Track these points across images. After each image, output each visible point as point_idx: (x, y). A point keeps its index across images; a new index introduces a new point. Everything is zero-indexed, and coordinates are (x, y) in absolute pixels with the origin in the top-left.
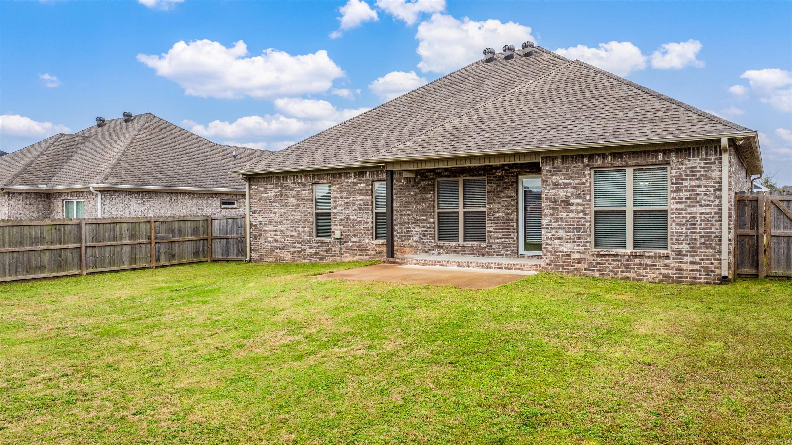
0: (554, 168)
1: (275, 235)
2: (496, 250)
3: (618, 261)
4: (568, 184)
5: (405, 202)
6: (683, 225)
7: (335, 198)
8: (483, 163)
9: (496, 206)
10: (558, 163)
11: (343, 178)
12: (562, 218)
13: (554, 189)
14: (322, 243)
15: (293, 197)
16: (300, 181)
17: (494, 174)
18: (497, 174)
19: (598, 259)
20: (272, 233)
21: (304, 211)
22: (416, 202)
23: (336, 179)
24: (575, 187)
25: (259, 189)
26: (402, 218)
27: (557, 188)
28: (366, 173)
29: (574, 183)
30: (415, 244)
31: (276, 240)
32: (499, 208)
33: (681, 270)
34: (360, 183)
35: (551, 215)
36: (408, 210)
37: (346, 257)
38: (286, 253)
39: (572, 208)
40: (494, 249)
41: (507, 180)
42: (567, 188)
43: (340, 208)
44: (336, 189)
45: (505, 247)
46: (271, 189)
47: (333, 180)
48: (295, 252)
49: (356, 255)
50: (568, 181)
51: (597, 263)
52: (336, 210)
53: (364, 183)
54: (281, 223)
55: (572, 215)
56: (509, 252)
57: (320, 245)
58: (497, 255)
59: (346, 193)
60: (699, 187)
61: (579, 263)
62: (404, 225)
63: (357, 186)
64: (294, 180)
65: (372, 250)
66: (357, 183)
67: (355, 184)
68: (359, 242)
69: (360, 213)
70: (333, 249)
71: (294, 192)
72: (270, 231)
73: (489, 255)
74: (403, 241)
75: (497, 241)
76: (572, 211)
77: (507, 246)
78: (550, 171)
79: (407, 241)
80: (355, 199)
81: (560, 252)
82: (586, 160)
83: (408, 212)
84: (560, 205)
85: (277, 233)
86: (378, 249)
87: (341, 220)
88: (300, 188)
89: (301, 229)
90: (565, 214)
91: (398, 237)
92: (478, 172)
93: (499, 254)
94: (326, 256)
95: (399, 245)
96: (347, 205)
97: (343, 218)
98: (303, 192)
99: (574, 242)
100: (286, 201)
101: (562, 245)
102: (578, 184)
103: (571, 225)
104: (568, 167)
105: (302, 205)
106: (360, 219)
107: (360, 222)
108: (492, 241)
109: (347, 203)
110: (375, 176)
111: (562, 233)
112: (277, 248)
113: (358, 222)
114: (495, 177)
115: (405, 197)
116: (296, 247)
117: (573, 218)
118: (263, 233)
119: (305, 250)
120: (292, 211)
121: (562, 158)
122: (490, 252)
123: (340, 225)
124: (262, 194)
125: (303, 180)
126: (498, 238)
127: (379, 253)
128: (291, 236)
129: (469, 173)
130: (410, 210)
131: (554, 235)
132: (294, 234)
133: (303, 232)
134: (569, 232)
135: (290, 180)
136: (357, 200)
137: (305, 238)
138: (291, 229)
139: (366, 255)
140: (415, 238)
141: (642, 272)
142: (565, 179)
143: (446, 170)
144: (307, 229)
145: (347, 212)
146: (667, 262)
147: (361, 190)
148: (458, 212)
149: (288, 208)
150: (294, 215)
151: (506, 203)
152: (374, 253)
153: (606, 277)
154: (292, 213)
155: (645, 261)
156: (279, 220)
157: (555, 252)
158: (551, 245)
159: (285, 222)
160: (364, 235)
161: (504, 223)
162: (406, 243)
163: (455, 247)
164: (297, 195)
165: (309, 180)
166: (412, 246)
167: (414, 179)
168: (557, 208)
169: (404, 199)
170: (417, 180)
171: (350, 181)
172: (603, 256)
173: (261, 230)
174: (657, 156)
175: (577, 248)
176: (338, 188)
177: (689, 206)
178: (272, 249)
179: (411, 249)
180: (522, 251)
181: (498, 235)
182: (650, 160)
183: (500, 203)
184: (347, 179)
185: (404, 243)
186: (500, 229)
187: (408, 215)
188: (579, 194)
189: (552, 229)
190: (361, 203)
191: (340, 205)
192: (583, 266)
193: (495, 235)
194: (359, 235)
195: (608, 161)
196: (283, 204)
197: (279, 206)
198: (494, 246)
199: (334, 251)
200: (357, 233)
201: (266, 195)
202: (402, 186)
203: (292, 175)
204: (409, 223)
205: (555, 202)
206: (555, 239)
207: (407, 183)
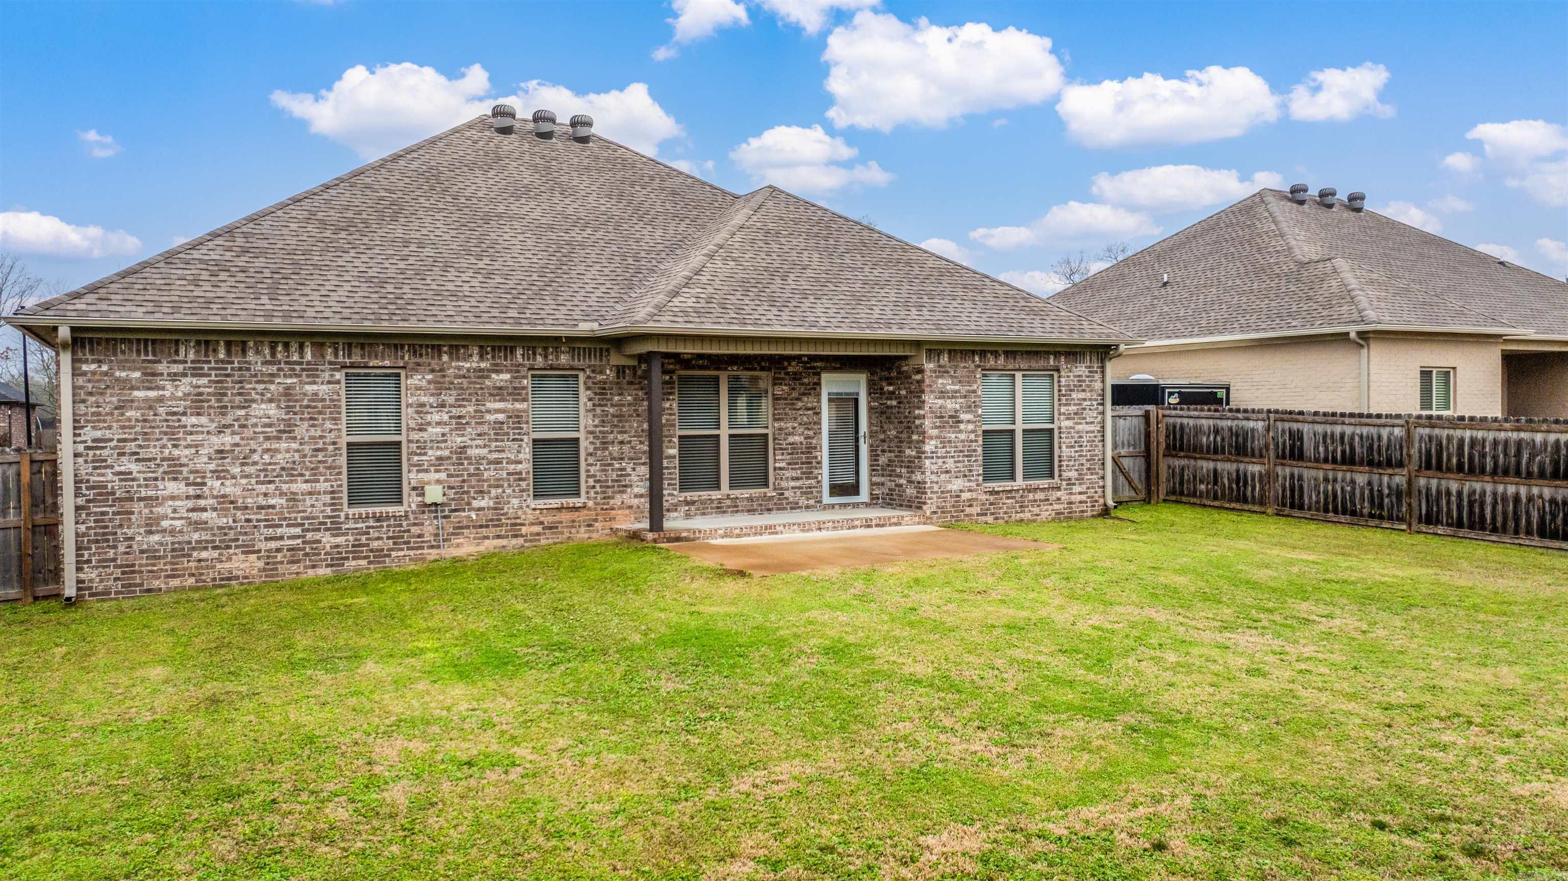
0: (940, 366)
1: (193, 510)
2: (791, 499)
3: (1012, 498)
4: (956, 392)
5: (613, 416)
6: (1072, 447)
7: (423, 405)
8: (766, 351)
9: (789, 425)
10: (945, 359)
11: (445, 358)
12: (950, 442)
13: (940, 398)
14: (378, 520)
15: (271, 401)
16: (296, 357)
17: (785, 368)
18: (790, 369)
19: (992, 498)
20: (178, 503)
21: (311, 438)
22: (638, 415)
23: (424, 359)
24: (965, 397)
25: (117, 374)
26: (607, 449)
27: (944, 397)
28: (512, 350)
29: (964, 389)
30: (635, 502)
31: (198, 526)
32: (794, 428)
33: (1071, 503)
34: (498, 372)
35: (937, 437)
36: (620, 432)
37: (458, 545)
38: (242, 557)
39: (962, 426)
40: (787, 498)
41: (806, 380)
42: (955, 397)
43: (438, 430)
44: (424, 383)
45: (805, 493)
46: (174, 377)
47: (413, 360)
48: (278, 550)
49: (487, 538)
50: (957, 388)
51: (991, 504)
52: (424, 434)
53: (508, 371)
54: (220, 474)
55: (962, 436)
56: (812, 502)
57: (371, 523)
58: (792, 508)
59: (454, 392)
60: (1085, 400)
61: (970, 506)
62: (610, 465)
63: (488, 377)
64: (273, 354)
65: (532, 524)
66: (488, 371)
67: (482, 374)
68: (496, 509)
69: (497, 440)
70: (415, 530)
71: (272, 387)
72: (173, 498)
73: (778, 509)
74: (609, 498)
75: (793, 484)
76: (960, 431)
77: (807, 492)
78: (935, 372)
79: (618, 496)
80: (483, 408)
81: (948, 492)
82: (977, 358)
83: (620, 437)
84: (948, 422)
85: (202, 503)
86: (548, 519)
87: (440, 458)
88: (297, 376)
89: (300, 486)
90: (953, 436)
91: (598, 489)
92: (759, 364)
93: (795, 506)
94: (390, 550)
95: (599, 507)
96: (460, 424)
97: (446, 453)
98: (309, 388)
99: (965, 476)
100: (242, 412)
101: (950, 482)
102: (968, 391)
103: (961, 451)
104: (956, 366)
105: (306, 424)
106: (495, 456)
107: (498, 462)
108: (784, 484)
109: (460, 417)
110: (539, 359)
111: (950, 464)
112: (202, 545)
113: (490, 463)
114: (787, 374)
115: (612, 405)
116: (281, 538)
117: (963, 441)
118: (137, 507)
119: (319, 542)
120: (268, 438)
121: (950, 351)
122: (781, 504)
123: (437, 471)
124: (132, 388)
125: (308, 356)
126: (793, 479)
127: (551, 528)
128: (261, 508)
129: (743, 363)
130: (625, 432)
131: (941, 467)
132: (272, 502)
133: (310, 493)
134: (959, 462)
135: (258, 352)
136: (489, 411)
137: (316, 512)
138: (263, 488)
139: (516, 536)
140: (636, 490)
141: (1036, 510)
142: (953, 384)
143: (700, 356)
144: (323, 486)
145: (459, 440)
146: (1059, 494)
147: (500, 388)
148: (718, 436)
149: (248, 433)
150: (277, 451)
151: (805, 419)
152: (538, 529)
153: (1000, 521)
154: (267, 445)
155: (1040, 496)
156: (212, 467)
157: (942, 492)
158: (937, 483)
159: (236, 470)
160: (509, 491)
161: (803, 453)
162: (617, 501)
163: (720, 501)
164: (286, 395)
165: (329, 357)
166: (630, 507)
167: (634, 369)
168: (944, 427)
169: (611, 410)
170: (639, 372)
171: (468, 365)
172: (998, 493)
173: (131, 499)
174: (1048, 359)
175: (969, 484)
176: (429, 382)
177: (1077, 423)
178: (180, 551)
179: (627, 512)
180: (827, 499)
181: (794, 474)
182: (1042, 363)
183: (795, 419)
184: (458, 359)
185: (612, 502)
186: (796, 464)
187: (622, 443)
188: (970, 407)
189: (938, 457)
190: (501, 417)
191: (439, 423)
192: (976, 510)
193: (788, 474)
194: (494, 492)
195: (1001, 361)
196: (228, 419)
197: (213, 427)
198: (787, 494)
199: (420, 536)
200: (490, 486)
201: (152, 394)
202: (605, 383)
203: (267, 339)
204: (622, 459)
205: (942, 417)
206: (942, 473)
207: (618, 377)
